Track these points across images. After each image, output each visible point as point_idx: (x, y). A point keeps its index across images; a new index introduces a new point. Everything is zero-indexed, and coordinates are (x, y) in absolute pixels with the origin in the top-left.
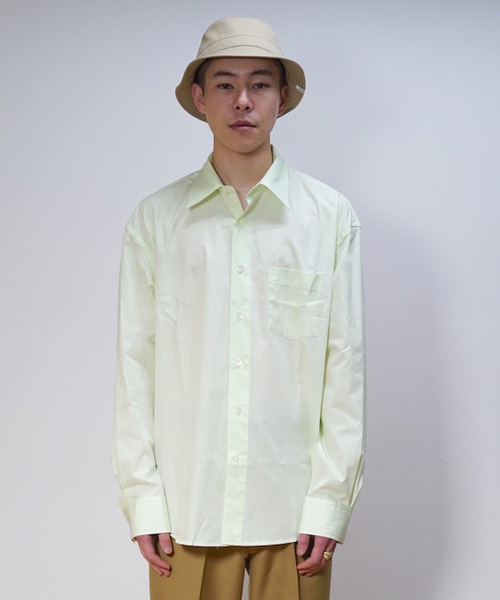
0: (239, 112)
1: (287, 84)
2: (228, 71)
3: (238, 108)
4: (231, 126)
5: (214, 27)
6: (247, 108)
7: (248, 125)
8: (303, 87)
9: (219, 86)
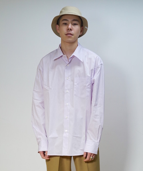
0: (69, 30)
1: (83, 26)
2: (66, 19)
3: (68, 29)
4: (66, 35)
5: (63, 9)
6: (71, 29)
7: (71, 34)
8: (87, 27)
9: (63, 24)
